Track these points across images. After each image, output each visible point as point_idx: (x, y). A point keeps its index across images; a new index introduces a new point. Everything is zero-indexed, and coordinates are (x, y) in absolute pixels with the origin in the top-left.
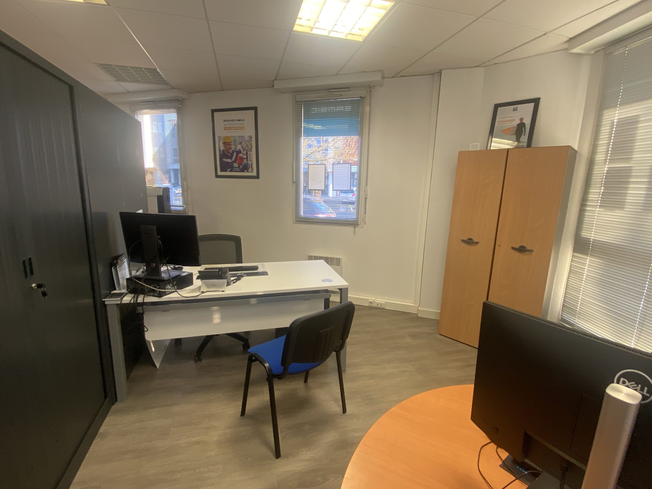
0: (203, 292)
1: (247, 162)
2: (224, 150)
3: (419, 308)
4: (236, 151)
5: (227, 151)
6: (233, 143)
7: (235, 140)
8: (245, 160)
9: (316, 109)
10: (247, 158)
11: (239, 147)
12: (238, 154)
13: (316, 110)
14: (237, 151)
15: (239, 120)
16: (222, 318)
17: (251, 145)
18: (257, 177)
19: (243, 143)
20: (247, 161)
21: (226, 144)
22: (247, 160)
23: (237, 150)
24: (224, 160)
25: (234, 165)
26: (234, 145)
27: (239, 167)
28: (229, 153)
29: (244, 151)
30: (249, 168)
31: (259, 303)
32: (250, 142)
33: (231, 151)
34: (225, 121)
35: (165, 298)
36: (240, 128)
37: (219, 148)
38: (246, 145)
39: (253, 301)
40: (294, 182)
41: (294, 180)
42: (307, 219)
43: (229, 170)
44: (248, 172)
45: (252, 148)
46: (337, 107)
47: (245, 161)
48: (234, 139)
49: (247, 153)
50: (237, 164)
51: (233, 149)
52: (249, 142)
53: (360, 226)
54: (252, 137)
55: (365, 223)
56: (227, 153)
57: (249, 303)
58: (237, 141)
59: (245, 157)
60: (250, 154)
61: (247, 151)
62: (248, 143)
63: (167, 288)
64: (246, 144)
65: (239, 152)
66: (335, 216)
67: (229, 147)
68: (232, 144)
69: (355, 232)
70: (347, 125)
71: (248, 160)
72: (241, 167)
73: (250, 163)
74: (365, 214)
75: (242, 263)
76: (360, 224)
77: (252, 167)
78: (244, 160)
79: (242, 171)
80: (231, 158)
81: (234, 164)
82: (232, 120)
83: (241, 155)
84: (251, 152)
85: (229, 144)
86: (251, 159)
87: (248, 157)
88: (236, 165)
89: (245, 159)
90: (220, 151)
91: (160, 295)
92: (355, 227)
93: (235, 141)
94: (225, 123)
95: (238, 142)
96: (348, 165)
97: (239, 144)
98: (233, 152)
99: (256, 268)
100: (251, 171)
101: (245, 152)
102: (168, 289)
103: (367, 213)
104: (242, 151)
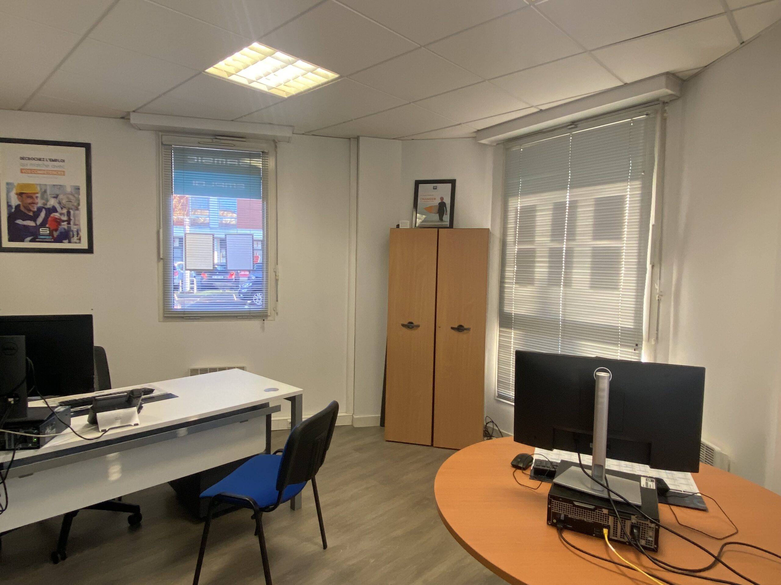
0: (105, 431)
1: (70, 228)
2: (18, 207)
3: (355, 417)
4: (45, 208)
5: (25, 207)
6: (39, 195)
8: (65, 223)
15: (55, 160)
17: (78, 200)
18: (90, 250)
20: (69, 225)
21: (24, 196)
23: (48, 206)
24: (19, 222)
25: (39, 231)
26: (42, 198)
27: (51, 234)
28: (30, 210)
29: (62, 208)
30: (73, 237)
32: (76, 195)
33: (34, 208)
34: (22, 158)
36: (55, 173)
37: (8, 203)
38: (67, 200)
40: (159, 259)
43: (29, 239)
44: (70, 242)
45: (79, 204)
47: (64, 225)
48: (41, 189)
49: (69, 213)
50: (48, 229)
51: (40, 205)
52: (74, 196)
53: (269, 318)
54: (79, 189)
55: (277, 313)
56: (26, 212)
58: (48, 192)
59: (65, 218)
60: (74, 214)
61: (69, 209)
62: (71, 197)
63: (46, 432)
64: (68, 198)
65: (54, 210)
67: (30, 201)
68: (37, 197)
69: (263, 328)
71: (72, 223)
72: (56, 234)
73: (74, 228)
74: (277, 301)
76: (269, 316)
77: (78, 234)
79: (59, 240)
80: (34, 218)
81: (41, 229)
82: (40, 160)
83: (56, 215)
84: (77, 212)
85: (30, 196)
86: (77, 223)
87: (72, 218)
88: (44, 231)
89: (64, 221)
90: (9, 206)
92: (264, 320)
93: (45, 192)
94: (22, 161)
95: (50, 195)
97: (54, 197)
98: (40, 210)
100: (78, 241)
101: (65, 211)
104: (59, 209)
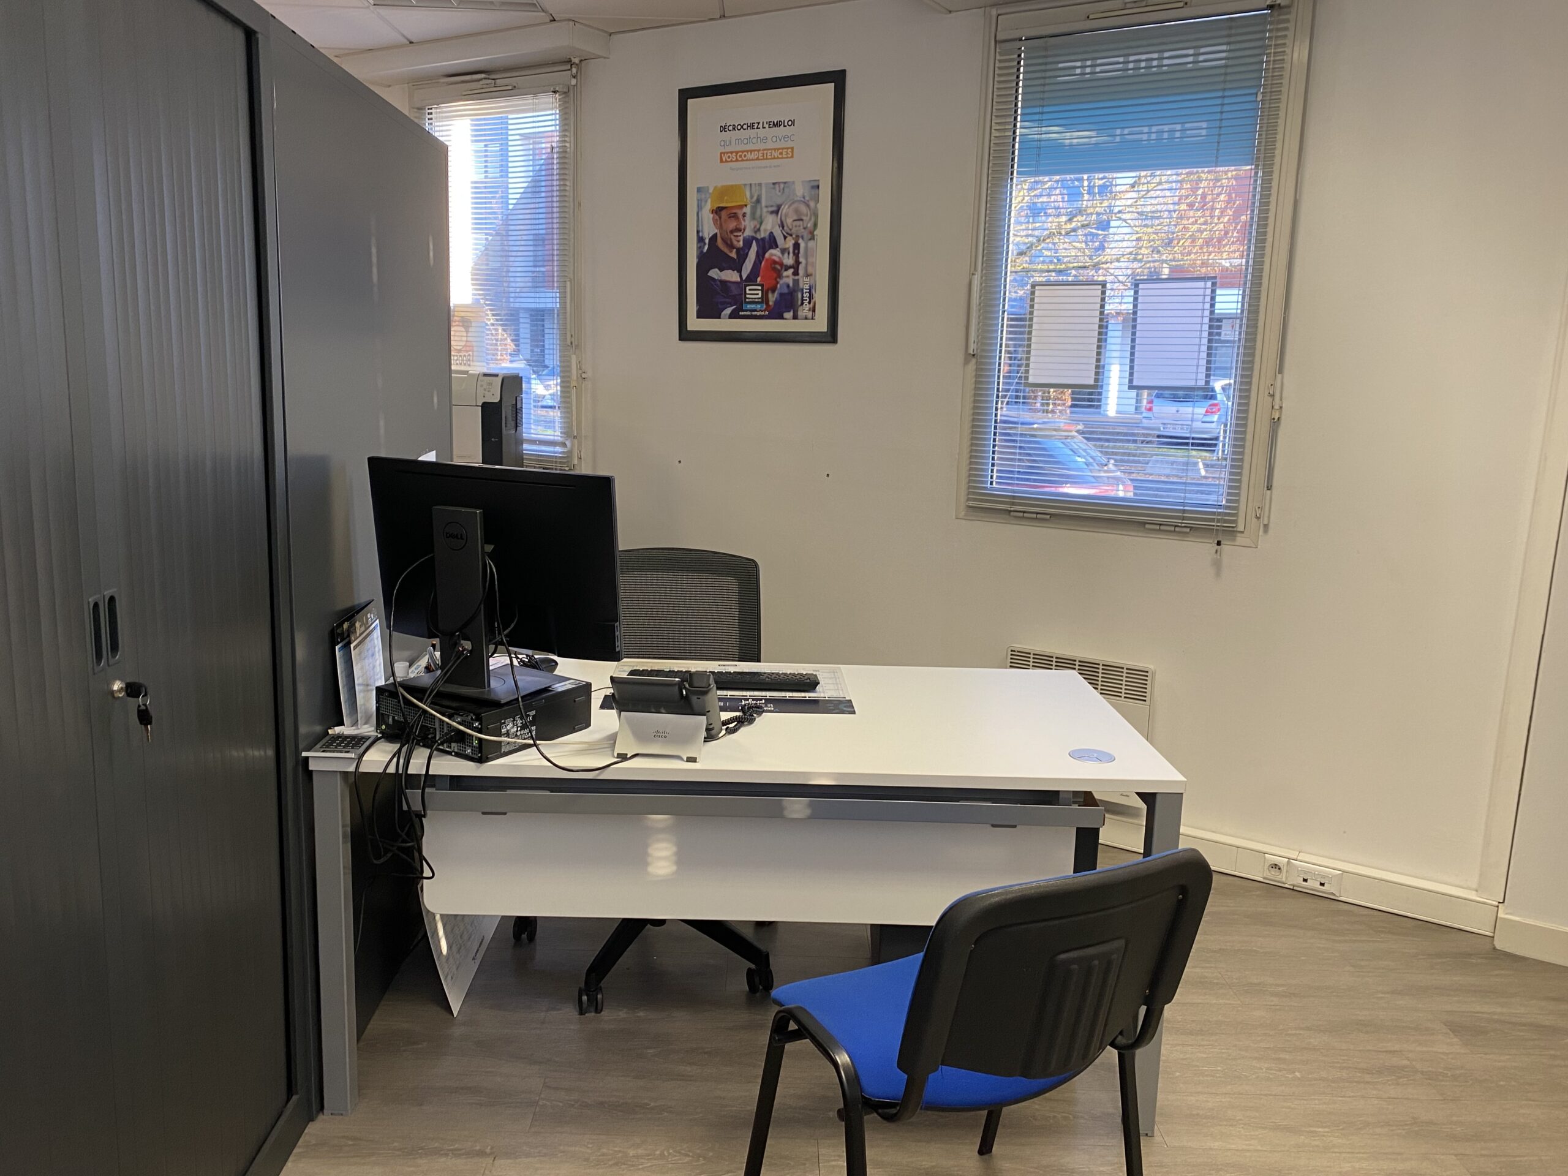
0: (623, 757)
1: (796, 282)
2: (714, 238)
3: (1501, 915)
4: (757, 240)
5: (723, 240)
6: (747, 210)
7: (755, 198)
8: (791, 271)
9: (1079, 64)
10: (796, 267)
11: (770, 225)
12: (764, 254)
13: (1078, 71)
14: (763, 239)
15: (777, 124)
16: (682, 859)
17: (816, 215)
18: (831, 336)
19: (784, 210)
20: (796, 278)
21: (724, 213)
22: (796, 273)
23: (762, 235)
24: (714, 273)
25: (746, 294)
27: (765, 299)
28: (731, 246)
29: (785, 238)
30: (802, 304)
31: (815, 816)
32: (812, 204)
33: (739, 241)
34: (724, 129)
35: (497, 767)
36: (776, 154)
37: (698, 232)
38: (795, 218)
39: (797, 807)
40: (969, 356)
41: (972, 348)
42: (1013, 504)
43: (728, 311)
44: (795, 317)
45: (815, 225)
46: (1166, 54)
47: (788, 277)
48: (752, 197)
49: (797, 246)
50: (760, 288)
51: (748, 233)
52: (808, 206)
53: (1240, 540)
54: (818, 187)
55: (1266, 527)
56: (726, 250)
57: (778, 814)
58: (764, 203)
59: (789, 260)
60: (806, 248)
61: (797, 236)
62: (803, 209)
63: (504, 731)
64: (797, 211)
65: (772, 243)
66: (1130, 495)
67: (732, 225)
68: (744, 215)
69: (1217, 565)
70: (1204, 125)
71: (801, 271)
72: (772, 298)
73: (804, 283)
74: (1269, 488)
75: (759, 661)
76: (1242, 532)
77: (811, 297)
78: (785, 274)
79: (776, 314)
80: (738, 267)
81: (748, 288)
82: (751, 126)
83: (774, 254)
84: (811, 244)
85: (733, 215)
86: (810, 270)
87: (801, 259)
88: (753, 293)
89: (787, 268)
90: (701, 240)
91: (482, 755)
92: (1219, 543)
93: (758, 201)
94: (726, 135)
95: (766, 207)
96: (1201, 284)
97: (772, 212)
98: (748, 243)
99: (810, 683)
100: (810, 314)
101: (790, 243)
102: (508, 734)
103: (1276, 483)
104: (780, 240)
